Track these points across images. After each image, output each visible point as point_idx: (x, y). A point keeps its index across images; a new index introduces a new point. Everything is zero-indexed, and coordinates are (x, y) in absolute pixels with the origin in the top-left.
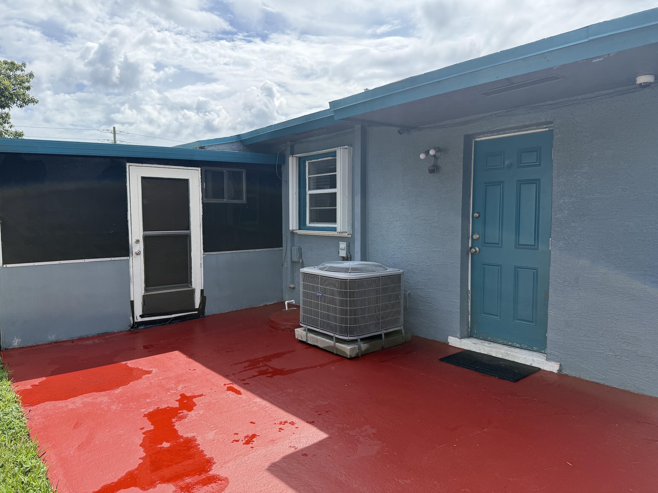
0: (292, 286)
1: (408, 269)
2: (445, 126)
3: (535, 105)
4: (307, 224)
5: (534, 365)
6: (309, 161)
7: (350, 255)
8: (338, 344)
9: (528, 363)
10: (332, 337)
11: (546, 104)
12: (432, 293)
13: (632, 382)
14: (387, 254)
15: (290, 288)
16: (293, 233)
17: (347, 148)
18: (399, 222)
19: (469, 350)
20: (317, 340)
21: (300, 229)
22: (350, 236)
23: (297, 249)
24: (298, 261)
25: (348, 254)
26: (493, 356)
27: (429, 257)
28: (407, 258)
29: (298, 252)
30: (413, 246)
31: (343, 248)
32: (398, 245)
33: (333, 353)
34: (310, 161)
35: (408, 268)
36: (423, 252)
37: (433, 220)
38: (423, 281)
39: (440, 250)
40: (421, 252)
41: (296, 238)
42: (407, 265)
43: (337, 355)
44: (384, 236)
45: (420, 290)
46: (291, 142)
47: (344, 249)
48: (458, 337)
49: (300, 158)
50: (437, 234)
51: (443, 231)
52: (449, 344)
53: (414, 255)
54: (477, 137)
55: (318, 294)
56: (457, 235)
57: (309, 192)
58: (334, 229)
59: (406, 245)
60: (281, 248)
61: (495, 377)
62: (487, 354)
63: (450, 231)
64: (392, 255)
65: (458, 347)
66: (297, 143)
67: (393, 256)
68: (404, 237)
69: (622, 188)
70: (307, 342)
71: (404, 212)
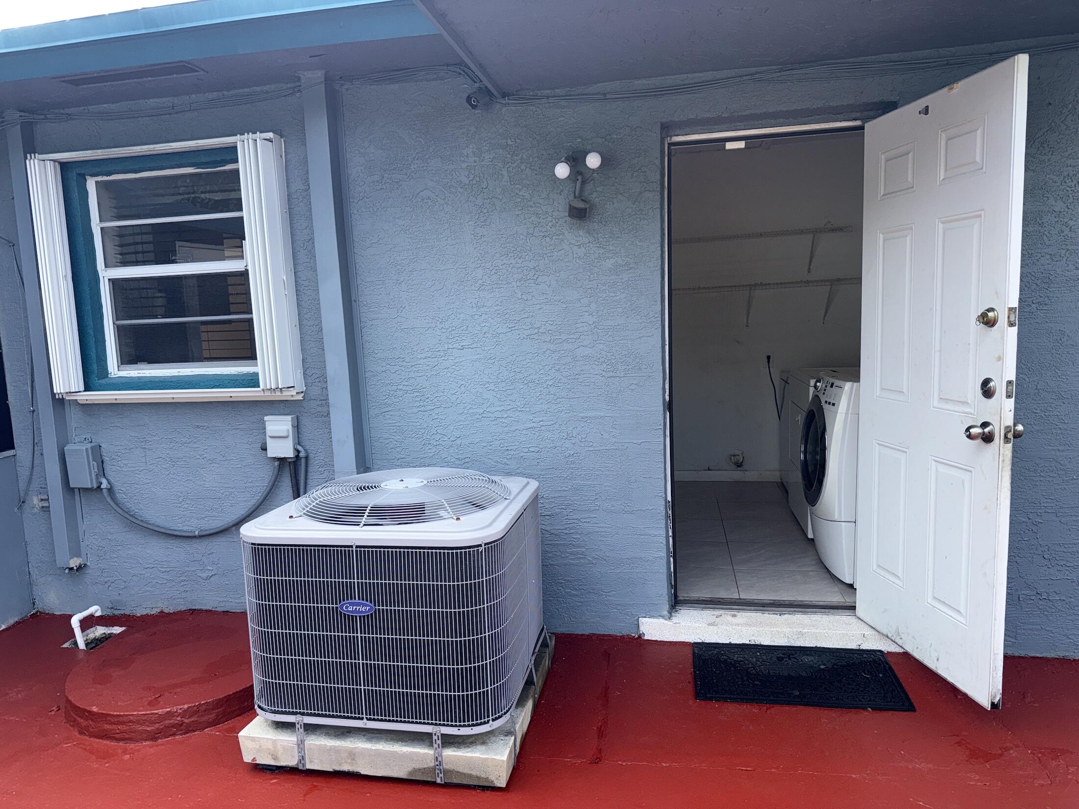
0: (74, 563)
1: (509, 471)
2: (605, 94)
3: (853, 60)
4: (110, 369)
5: (865, 647)
6: (99, 179)
7: (305, 450)
8: (450, 753)
9: (852, 646)
10: (430, 735)
11: (882, 60)
12: (586, 520)
13: (1070, 639)
14: (438, 437)
15: (67, 571)
16: (59, 402)
17: (270, 140)
18: (470, 350)
19: (700, 641)
20: (352, 755)
21: (88, 388)
22: (300, 397)
23: (87, 449)
24: (95, 486)
25: (300, 448)
26: (764, 644)
27: (571, 435)
28: (503, 441)
29: (94, 460)
30: (519, 409)
31: (284, 434)
32: (471, 411)
33: (434, 784)
34: (105, 178)
35: (507, 467)
36: (552, 422)
37: (578, 341)
38: (557, 495)
39: (602, 414)
40: (545, 424)
41: (74, 418)
42: (505, 460)
43: (447, 786)
44: (425, 390)
45: (548, 517)
46: (22, 114)
47: (286, 437)
48: (663, 617)
49: (65, 167)
50: (591, 375)
51: (609, 367)
52: (646, 638)
53: (524, 432)
54: (677, 132)
55: (350, 609)
56: (650, 374)
57: (106, 274)
58: (252, 381)
59: (500, 409)
60: (11, 453)
61: (865, 709)
62: (747, 642)
63: (630, 367)
64: (452, 439)
65: (671, 640)
66: (46, 118)
67: (459, 442)
68: (493, 388)
69: (1050, 254)
70: (304, 765)
71: (486, 324)
